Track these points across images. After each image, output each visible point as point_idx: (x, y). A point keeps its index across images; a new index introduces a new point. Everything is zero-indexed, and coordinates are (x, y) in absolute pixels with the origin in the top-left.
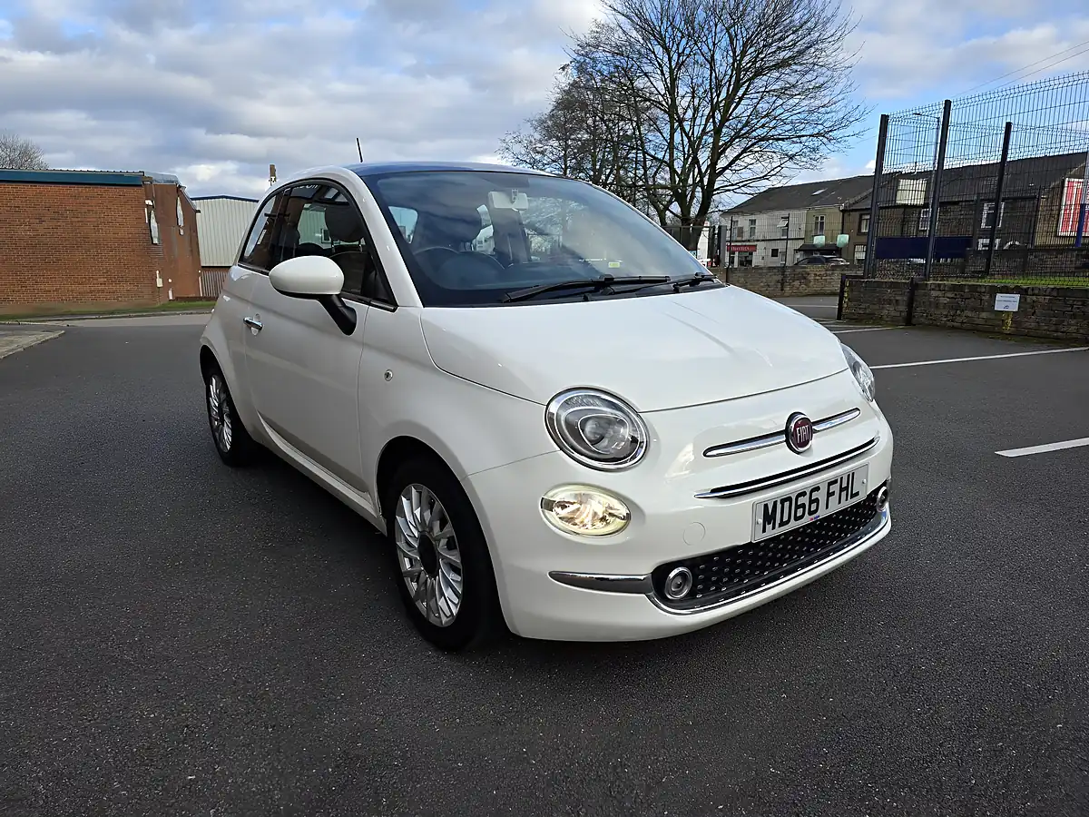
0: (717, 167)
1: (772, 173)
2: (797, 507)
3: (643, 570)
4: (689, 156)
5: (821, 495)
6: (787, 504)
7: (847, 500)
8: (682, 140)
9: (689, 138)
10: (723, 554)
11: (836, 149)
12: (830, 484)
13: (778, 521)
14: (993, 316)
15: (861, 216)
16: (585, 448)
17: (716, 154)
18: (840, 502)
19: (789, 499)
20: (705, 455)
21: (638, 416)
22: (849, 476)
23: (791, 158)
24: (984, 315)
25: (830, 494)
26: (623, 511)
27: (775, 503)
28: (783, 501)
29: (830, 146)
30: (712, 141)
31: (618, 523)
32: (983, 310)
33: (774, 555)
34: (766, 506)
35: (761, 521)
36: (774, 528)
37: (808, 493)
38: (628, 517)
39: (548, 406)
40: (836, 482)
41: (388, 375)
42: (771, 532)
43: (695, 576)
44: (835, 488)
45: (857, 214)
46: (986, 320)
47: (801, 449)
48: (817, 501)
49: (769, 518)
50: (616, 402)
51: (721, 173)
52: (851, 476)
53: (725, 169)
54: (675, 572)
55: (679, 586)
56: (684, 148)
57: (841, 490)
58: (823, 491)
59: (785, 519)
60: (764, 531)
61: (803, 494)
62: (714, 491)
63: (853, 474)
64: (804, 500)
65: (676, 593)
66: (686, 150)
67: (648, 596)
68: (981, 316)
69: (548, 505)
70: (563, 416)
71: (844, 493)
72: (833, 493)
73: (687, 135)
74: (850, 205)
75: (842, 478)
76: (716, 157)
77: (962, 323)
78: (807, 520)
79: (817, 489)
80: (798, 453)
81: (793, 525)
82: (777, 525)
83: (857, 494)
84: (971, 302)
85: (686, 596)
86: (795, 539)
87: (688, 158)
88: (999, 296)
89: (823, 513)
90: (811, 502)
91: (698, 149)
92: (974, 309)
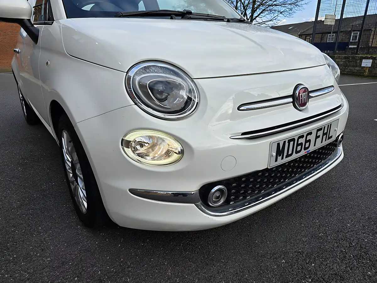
0: (254, 16)
1: (274, 19)
2: (298, 145)
3: (193, 187)
4: (243, 12)
5: (312, 137)
6: (292, 143)
7: (326, 140)
8: (241, 6)
9: (243, 5)
10: (248, 176)
11: (298, 9)
12: (318, 130)
13: (285, 154)
14: (360, 69)
15: (306, 37)
16: (153, 103)
17: (253, 11)
18: (322, 142)
19: (293, 140)
20: (238, 109)
21: (193, 81)
22: (328, 126)
23: (281, 13)
24: (357, 68)
25: (317, 137)
26: (178, 147)
27: (285, 142)
28: (289, 141)
29: (296, 8)
30: (252, 7)
31: (175, 157)
32: (356, 66)
33: (281, 175)
34: (279, 144)
35: (274, 154)
36: (282, 159)
37: (305, 137)
38: (182, 152)
39: (127, 73)
40: (321, 129)
41: (47, 63)
42: (280, 161)
43: (229, 191)
44: (320, 133)
45: (305, 36)
46: (358, 70)
47: (301, 108)
48: (310, 141)
49: (280, 152)
50: (177, 70)
51: (255, 18)
52: (329, 126)
53: (257, 17)
54: (216, 188)
55: (218, 198)
56: (241, 9)
57: (324, 134)
58: (313, 136)
59: (290, 152)
60: (276, 161)
61: (302, 137)
62: (244, 134)
63: (331, 124)
64: (302, 141)
65: (215, 202)
66: (242, 10)
67: (196, 205)
68: (356, 69)
69: (127, 144)
70: (138, 79)
71: (325, 137)
72: (319, 136)
73: (242, 3)
74: (302, 33)
75: (325, 127)
76: (253, 12)
77: (348, 72)
78: (303, 153)
79: (310, 133)
80: (300, 110)
81: (295, 156)
82: (285, 157)
83: (331, 137)
84: (352, 64)
85: (223, 203)
86: (294, 164)
87: (243, 13)
88: (363, 60)
89: (312, 148)
90: (306, 141)
91: (246, 9)
92: (353, 66)
